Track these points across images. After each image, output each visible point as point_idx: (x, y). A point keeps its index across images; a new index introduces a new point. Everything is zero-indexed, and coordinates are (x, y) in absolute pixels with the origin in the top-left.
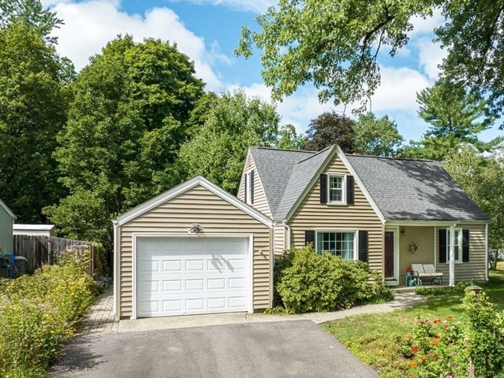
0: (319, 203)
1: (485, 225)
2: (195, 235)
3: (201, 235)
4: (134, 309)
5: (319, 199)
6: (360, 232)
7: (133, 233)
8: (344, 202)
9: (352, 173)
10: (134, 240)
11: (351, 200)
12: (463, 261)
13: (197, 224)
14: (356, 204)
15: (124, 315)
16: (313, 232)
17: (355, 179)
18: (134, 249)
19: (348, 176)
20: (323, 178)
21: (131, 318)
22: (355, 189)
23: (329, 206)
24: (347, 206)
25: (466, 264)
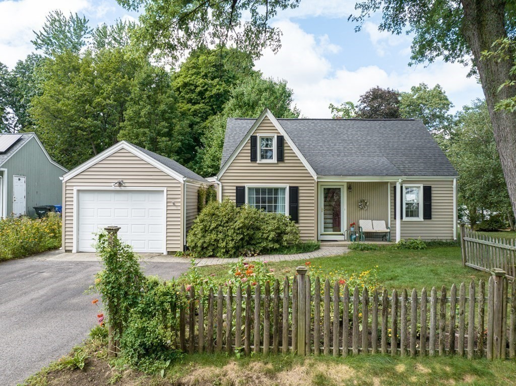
0: (250, 161)
1: (453, 181)
2: (118, 188)
3: (123, 188)
4: (75, 245)
5: (250, 158)
6: (290, 187)
7: (74, 187)
8: (274, 160)
9: (283, 133)
10: (75, 192)
11: (281, 158)
12: (424, 219)
13: (121, 180)
14: (286, 161)
15: (67, 249)
16: (244, 187)
17: (285, 138)
18: (75, 199)
19: (278, 137)
20: (254, 140)
21: (73, 252)
22: (286, 148)
23: (259, 164)
24: (277, 163)
25: (428, 222)
